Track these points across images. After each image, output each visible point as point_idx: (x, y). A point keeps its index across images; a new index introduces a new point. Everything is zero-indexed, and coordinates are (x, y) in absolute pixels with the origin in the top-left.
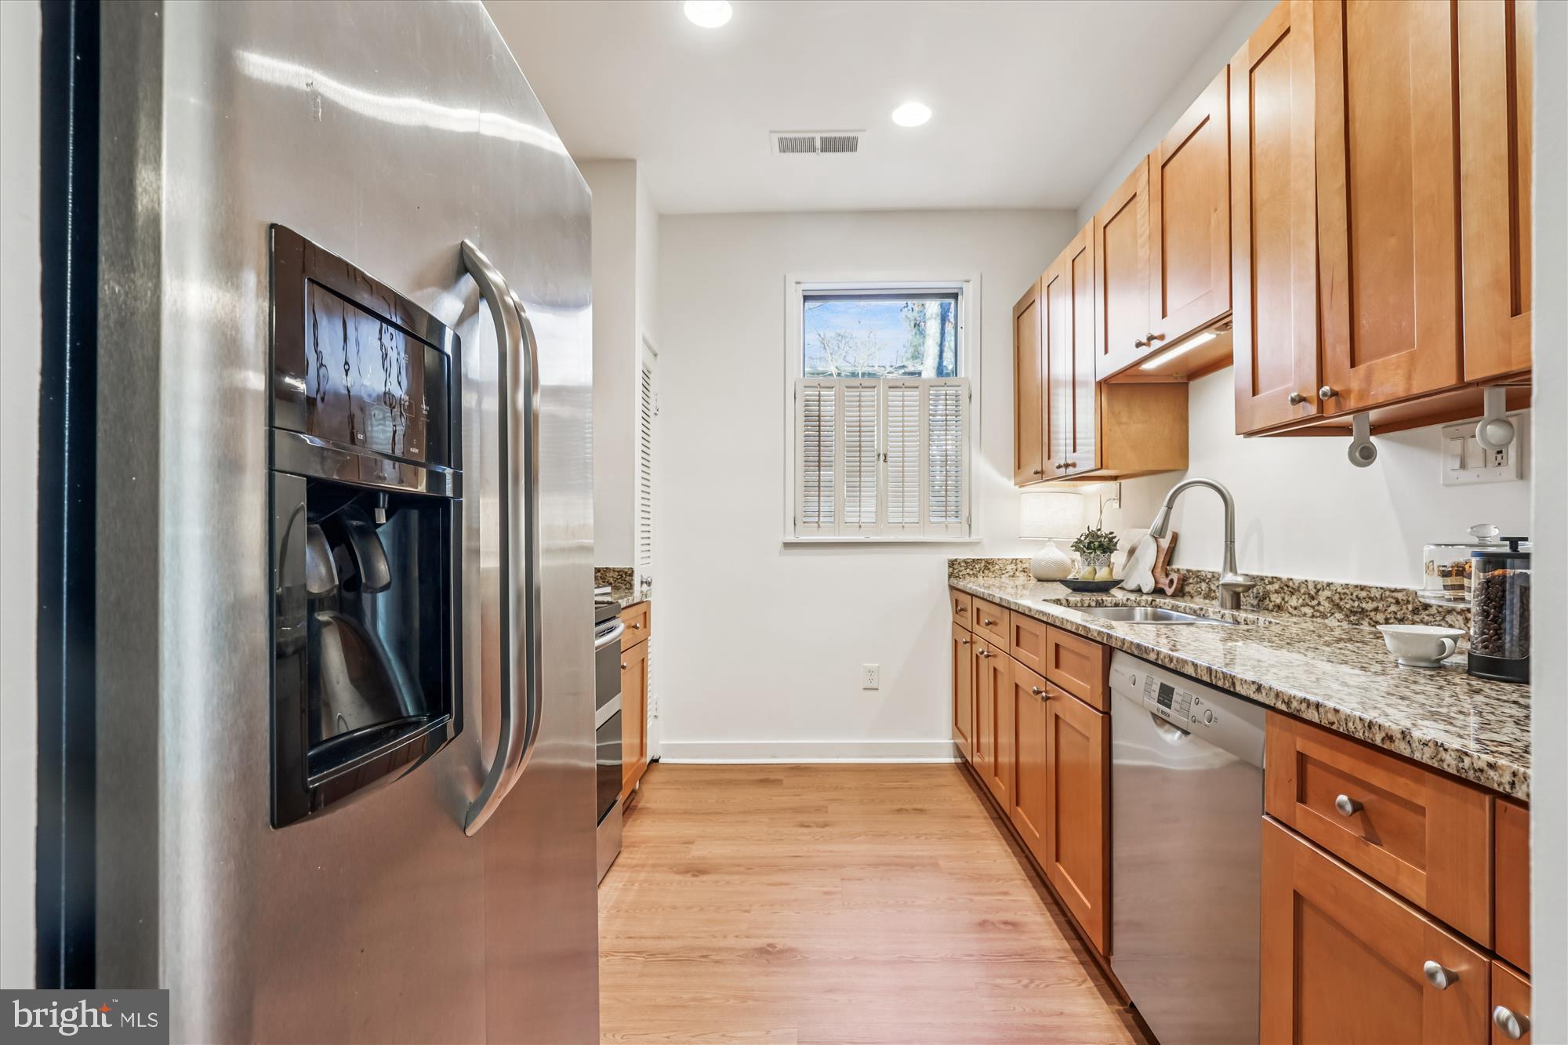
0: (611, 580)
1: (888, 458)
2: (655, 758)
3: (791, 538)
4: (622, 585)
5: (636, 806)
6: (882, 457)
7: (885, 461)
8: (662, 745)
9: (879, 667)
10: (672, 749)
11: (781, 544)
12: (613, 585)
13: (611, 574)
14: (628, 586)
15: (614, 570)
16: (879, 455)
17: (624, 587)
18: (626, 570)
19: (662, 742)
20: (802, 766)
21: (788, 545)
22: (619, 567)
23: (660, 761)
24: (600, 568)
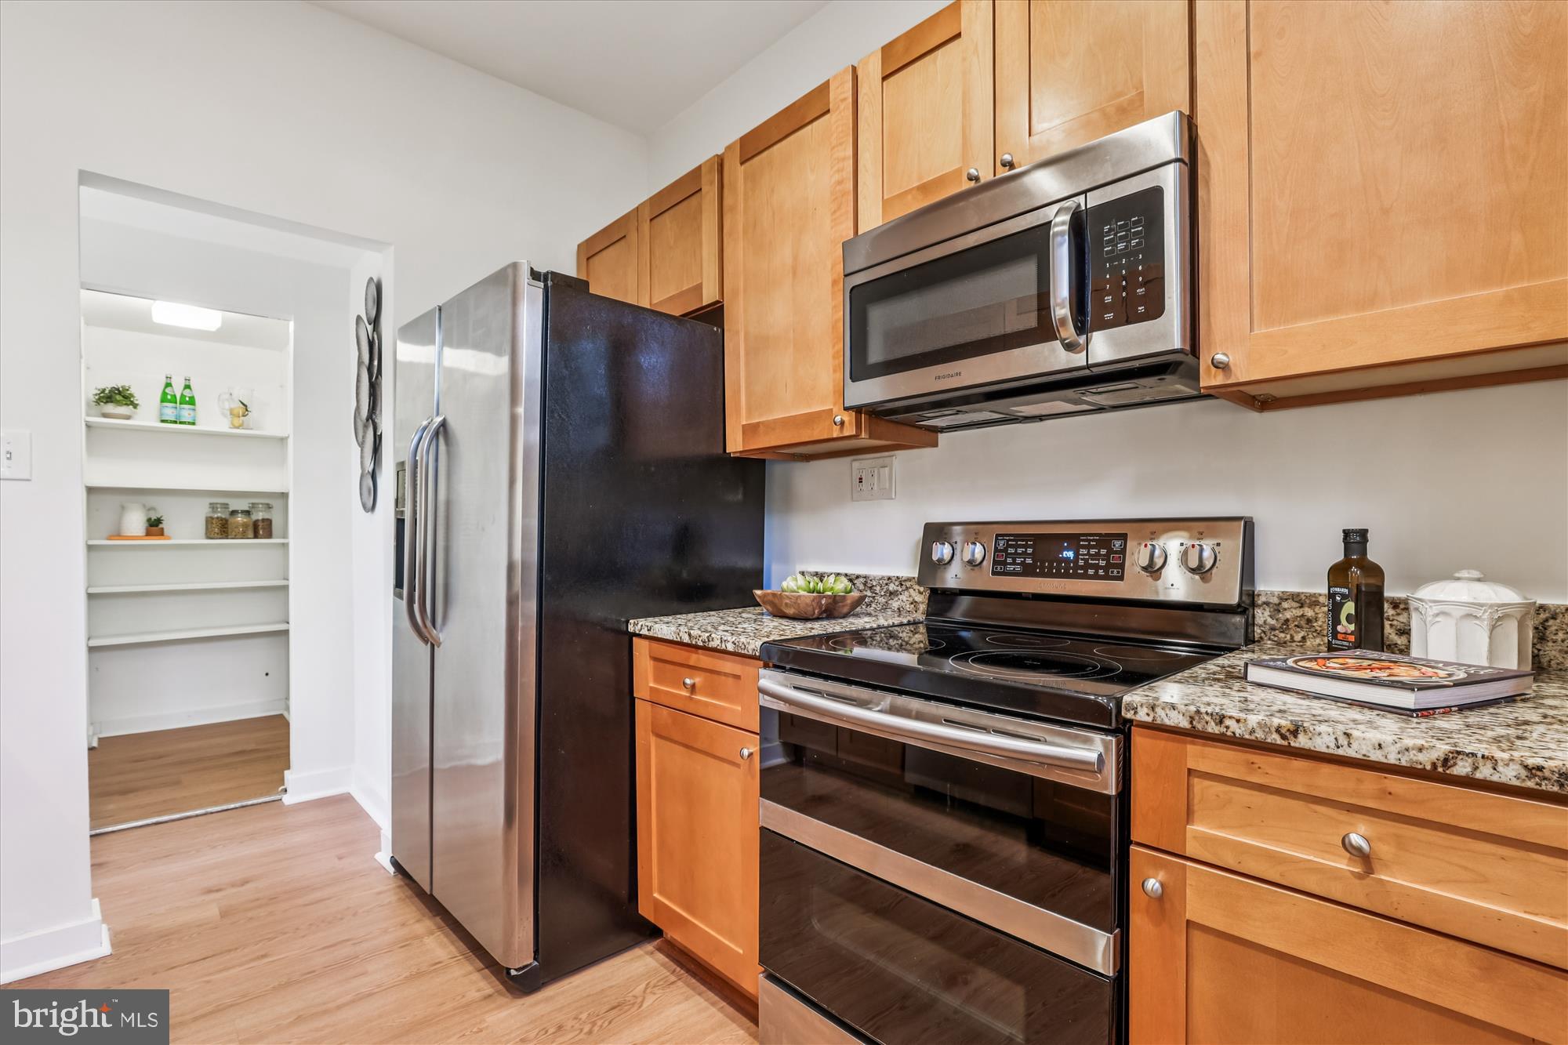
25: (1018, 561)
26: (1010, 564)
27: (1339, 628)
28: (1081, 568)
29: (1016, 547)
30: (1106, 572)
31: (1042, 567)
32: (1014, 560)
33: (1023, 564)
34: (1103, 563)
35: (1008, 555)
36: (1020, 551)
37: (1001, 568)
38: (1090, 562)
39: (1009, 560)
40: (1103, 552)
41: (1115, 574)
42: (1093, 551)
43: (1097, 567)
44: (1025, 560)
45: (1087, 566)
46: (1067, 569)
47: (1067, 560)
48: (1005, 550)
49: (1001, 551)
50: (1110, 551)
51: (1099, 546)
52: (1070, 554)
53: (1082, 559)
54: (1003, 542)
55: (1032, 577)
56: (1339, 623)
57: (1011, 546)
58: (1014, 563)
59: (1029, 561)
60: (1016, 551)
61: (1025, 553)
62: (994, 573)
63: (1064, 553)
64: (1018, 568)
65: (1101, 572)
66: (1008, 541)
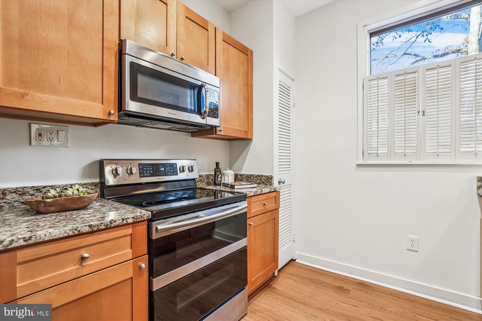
0: (264, 181)
1: (426, 113)
2: (294, 259)
3: (361, 162)
4: (268, 183)
5: (271, 285)
6: (421, 113)
7: (423, 115)
8: (297, 254)
9: (418, 238)
10: (301, 257)
11: (355, 166)
12: (264, 183)
13: (264, 178)
14: (270, 184)
15: (265, 176)
16: (419, 112)
17: (269, 184)
18: (269, 176)
19: (297, 252)
20: (366, 284)
21: (359, 166)
22: (267, 175)
23: (296, 261)
24: (259, 175)
25: (148, 172)
26: (145, 173)
27: (218, 180)
28: (167, 173)
29: (146, 168)
30: (173, 173)
31: (156, 174)
32: (146, 172)
33: (150, 173)
34: (172, 171)
35: (144, 170)
36: (148, 169)
37: (142, 175)
38: (169, 171)
39: (145, 172)
40: (172, 168)
41: (175, 174)
42: (169, 168)
43: (171, 172)
44: (150, 172)
45: (168, 172)
46: (163, 174)
47: (162, 171)
48: (143, 169)
49: (141, 169)
50: (173, 168)
51: (170, 167)
52: (163, 169)
53: (167, 170)
54: (141, 166)
55: (154, 177)
56: (218, 179)
57: (145, 168)
58: (147, 173)
59: (151, 172)
60: (146, 169)
61: (149, 170)
62: (140, 177)
63: (161, 169)
64: (148, 174)
65: (172, 174)
66: (143, 166)
